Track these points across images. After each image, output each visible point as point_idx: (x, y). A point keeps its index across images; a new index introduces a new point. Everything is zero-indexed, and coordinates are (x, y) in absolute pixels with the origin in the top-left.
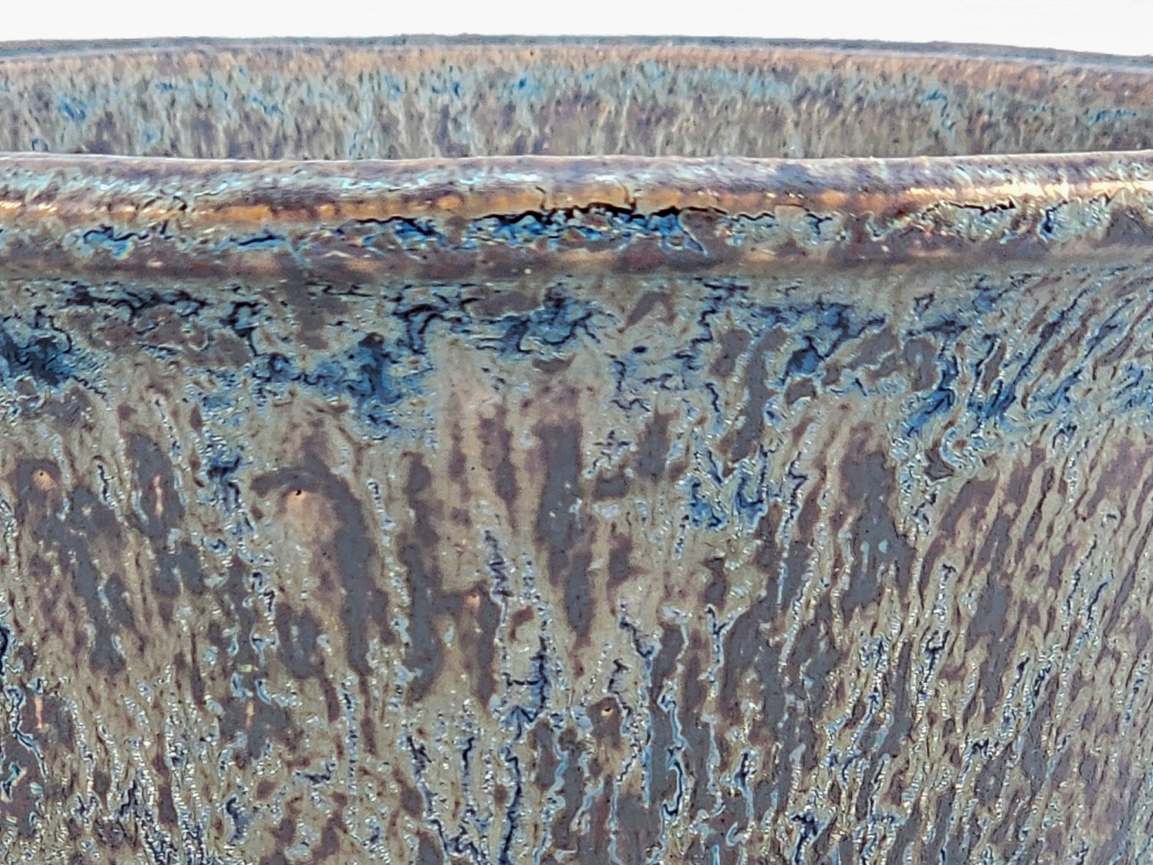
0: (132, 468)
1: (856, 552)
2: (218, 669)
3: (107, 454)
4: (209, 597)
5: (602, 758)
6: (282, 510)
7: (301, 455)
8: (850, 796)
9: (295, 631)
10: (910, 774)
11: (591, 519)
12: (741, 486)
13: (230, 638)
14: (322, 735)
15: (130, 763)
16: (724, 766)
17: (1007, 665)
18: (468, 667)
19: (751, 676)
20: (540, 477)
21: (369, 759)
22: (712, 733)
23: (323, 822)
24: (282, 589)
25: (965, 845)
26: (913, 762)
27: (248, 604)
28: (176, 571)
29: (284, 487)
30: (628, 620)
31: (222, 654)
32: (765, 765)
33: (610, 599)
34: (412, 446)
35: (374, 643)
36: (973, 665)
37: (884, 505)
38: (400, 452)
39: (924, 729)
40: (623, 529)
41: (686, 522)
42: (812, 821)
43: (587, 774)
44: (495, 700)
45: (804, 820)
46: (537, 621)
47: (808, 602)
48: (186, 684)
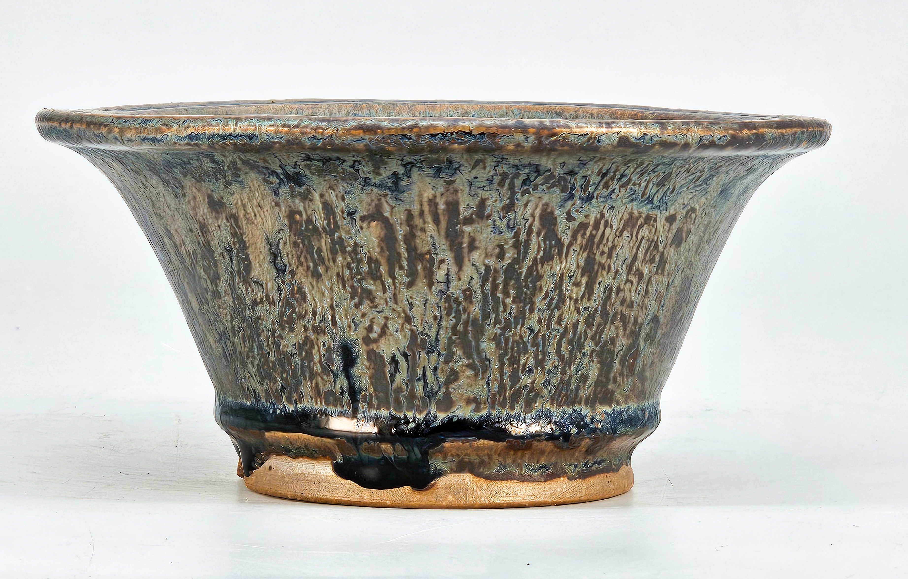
0: (324, 214)
1: (545, 244)
2: (349, 277)
3: (317, 210)
4: (347, 254)
5: (467, 307)
6: (369, 227)
7: (374, 210)
8: (545, 322)
9: (373, 265)
10: (564, 315)
11: (462, 232)
12: (509, 221)
13: (353, 267)
14: (382, 298)
15: (323, 307)
16: (505, 310)
17: (595, 283)
18: (425, 277)
19: (513, 282)
20: (446, 218)
21: (395, 306)
22: (501, 299)
23: (381, 326)
24: (369, 252)
25: (582, 340)
26: (565, 312)
27: (359, 256)
28: (337, 246)
29: (370, 220)
30: (474, 263)
31: (351, 272)
32: (517, 311)
33: (469, 257)
34: (408, 207)
35: (397, 270)
36: (584, 282)
37: (554, 230)
38: (404, 209)
39: (568, 301)
40: (472, 234)
41: (492, 233)
42: (532, 329)
43: (462, 312)
44: (434, 288)
45: (529, 329)
46: (446, 263)
47: (530, 259)
48: (340, 282)
